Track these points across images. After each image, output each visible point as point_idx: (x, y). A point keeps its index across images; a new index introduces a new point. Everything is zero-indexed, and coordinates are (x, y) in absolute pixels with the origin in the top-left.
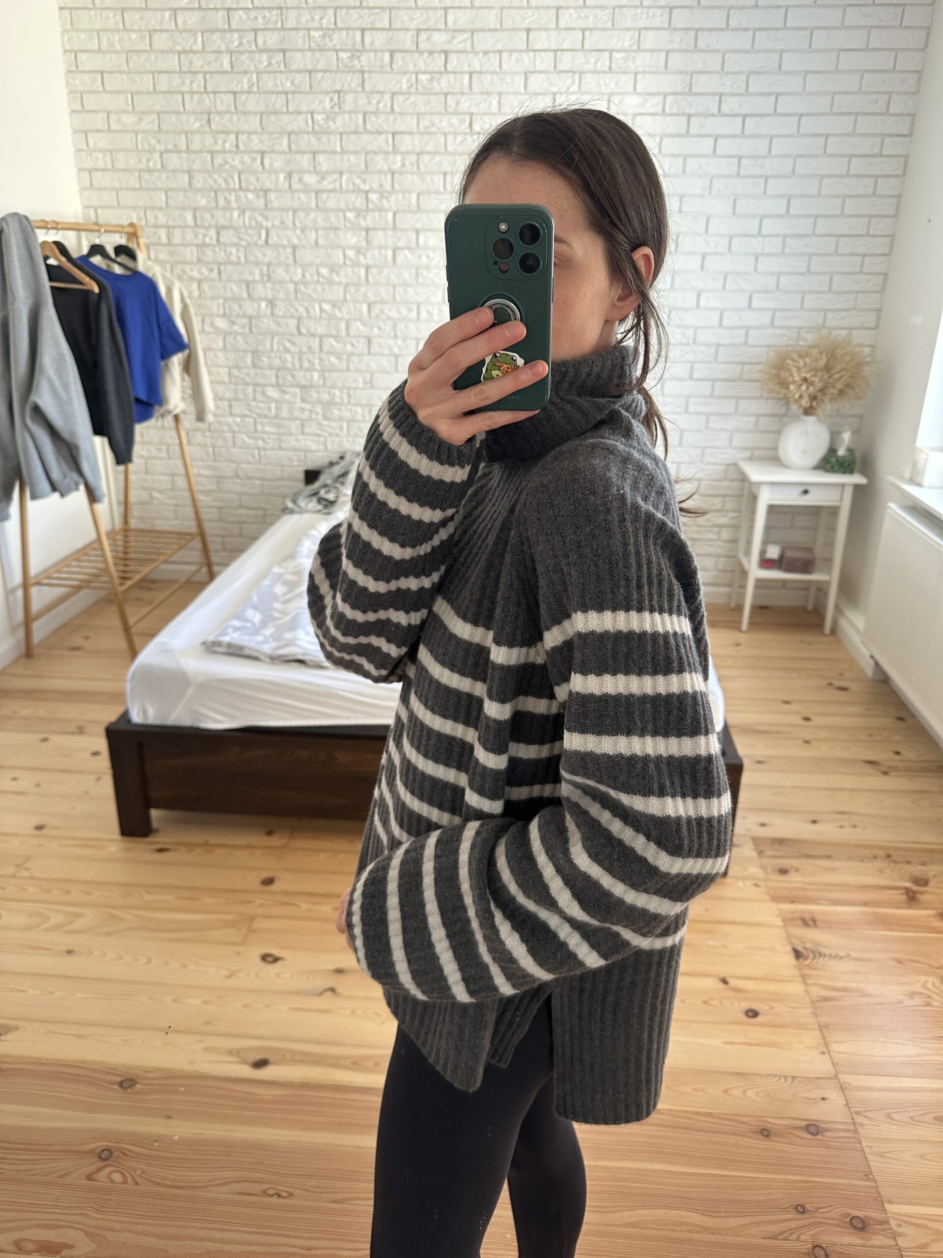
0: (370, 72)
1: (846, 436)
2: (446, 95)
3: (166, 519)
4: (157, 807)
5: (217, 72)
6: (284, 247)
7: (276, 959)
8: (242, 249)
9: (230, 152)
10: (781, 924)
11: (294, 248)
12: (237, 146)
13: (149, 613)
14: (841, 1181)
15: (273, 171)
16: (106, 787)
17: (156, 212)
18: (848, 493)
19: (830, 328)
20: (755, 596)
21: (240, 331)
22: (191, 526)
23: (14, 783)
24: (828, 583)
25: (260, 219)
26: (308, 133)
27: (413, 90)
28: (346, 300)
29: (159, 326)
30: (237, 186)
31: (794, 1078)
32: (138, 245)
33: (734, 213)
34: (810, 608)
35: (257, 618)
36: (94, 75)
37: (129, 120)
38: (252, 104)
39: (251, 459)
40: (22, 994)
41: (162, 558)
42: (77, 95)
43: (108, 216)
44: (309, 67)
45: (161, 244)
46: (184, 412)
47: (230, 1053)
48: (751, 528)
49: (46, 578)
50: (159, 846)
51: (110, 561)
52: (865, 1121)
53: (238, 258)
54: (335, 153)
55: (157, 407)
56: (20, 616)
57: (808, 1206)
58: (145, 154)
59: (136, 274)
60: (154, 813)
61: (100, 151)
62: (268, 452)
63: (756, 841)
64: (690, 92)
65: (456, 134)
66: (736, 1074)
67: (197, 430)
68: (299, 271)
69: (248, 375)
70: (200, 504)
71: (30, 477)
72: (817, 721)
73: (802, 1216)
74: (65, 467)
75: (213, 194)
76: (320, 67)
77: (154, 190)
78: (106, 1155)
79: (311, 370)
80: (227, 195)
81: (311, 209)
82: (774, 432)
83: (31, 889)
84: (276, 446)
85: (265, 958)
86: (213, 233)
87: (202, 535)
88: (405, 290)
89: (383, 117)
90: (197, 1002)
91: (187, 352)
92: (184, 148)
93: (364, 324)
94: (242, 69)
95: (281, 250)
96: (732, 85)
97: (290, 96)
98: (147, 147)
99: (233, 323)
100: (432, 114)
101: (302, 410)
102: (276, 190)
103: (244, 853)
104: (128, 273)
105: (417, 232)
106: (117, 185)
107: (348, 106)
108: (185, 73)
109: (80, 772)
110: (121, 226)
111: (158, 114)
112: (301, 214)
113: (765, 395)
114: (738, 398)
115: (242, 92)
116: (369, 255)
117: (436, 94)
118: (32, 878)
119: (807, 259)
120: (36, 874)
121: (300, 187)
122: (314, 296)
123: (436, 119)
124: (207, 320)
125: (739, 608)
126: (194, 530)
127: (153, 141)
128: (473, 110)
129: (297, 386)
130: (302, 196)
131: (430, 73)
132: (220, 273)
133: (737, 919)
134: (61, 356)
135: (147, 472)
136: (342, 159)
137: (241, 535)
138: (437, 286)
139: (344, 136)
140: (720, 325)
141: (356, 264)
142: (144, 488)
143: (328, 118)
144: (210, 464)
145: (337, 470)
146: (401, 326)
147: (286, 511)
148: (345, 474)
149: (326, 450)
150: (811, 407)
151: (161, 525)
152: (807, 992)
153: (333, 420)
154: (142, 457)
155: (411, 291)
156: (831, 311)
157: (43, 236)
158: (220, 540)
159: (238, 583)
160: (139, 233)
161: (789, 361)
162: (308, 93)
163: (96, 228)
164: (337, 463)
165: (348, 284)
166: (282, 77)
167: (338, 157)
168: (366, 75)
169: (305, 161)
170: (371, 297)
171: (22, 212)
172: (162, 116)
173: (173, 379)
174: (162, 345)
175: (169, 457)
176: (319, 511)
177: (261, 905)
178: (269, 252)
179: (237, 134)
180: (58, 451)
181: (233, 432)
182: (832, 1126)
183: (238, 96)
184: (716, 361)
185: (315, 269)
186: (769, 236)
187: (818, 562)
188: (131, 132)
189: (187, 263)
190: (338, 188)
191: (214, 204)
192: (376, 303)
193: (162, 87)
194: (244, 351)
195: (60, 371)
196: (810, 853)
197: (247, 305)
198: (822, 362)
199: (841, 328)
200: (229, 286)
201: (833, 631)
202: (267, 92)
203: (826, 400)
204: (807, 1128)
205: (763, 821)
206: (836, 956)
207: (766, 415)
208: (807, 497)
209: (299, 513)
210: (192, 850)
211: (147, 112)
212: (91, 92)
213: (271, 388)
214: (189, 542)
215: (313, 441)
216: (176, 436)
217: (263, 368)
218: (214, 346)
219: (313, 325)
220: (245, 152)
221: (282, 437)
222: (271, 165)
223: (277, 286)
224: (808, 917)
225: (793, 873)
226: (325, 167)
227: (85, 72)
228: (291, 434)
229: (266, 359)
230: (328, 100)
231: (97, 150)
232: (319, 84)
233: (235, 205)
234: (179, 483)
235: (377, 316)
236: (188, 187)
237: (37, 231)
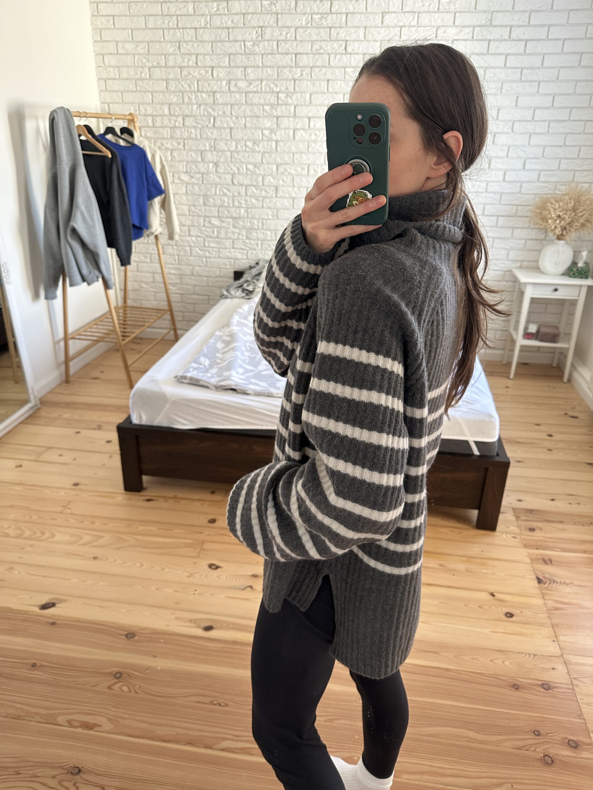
0: (282, 14)
1: (584, 254)
2: (330, 28)
3: (149, 300)
4: (147, 474)
5: (185, 15)
6: (225, 128)
7: (217, 567)
8: (199, 130)
9: (192, 67)
10: (529, 562)
11: (231, 129)
12: (197, 63)
13: (140, 357)
14: (564, 718)
15: (219, 80)
16: (116, 462)
17: (146, 106)
18: (584, 291)
19: (577, 182)
20: (520, 356)
21: (197, 182)
22: (164, 305)
23: (61, 458)
24: (568, 349)
25: (210, 110)
26: (241, 54)
27: (309, 25)
28: (262, 162)
29: (147, 179)
30: (196, 90)
31: (535, 655)
32: (135, 127)
33: (516, 106)
34: (555, 365)
35: (207, 363)
36: (108, 18)
37: (129, 47)
38: (207, 36)
39: (201, 264)
40: (68, 581)
41: (147, 324)
42: (98, 30)
43: (117, 109)
44: (243, 11)
45: (148, 127)
46: (161, 233)
47: (190, 621)
48: (519, 312)
49: (78, 335)
50: (148, 498)
51: (117, 326)
52: (579, 683)
53: (196, 135)
54: (259, 67)
55: (145, 230)
56: (62, 358)
57: (541, 732)
58: (139, 69)
59: (133, 145)
60: (145, 478)
61: (112, 67)
62: (212, 260)
63: (514, 510)
64: (491, 25)
65: (336, 54)
66: (500, 651)
67: (169, 245)
68: (234, 143)
69: (201, 210)
70: (170, 292)
71: (70, 273)
72: (557, 437)
73: (537, 737)
74: (90, 267)
75: (181, 94)
76: (250, 11)
77: (144, 92)
78: (118, 676)
79: (240, 207)
80: (190, 95)
81: (242, 104)
82: (536, 250)
83: (72, 521)
84: (217, 256)
85: (211, 566)
86: (180, 119)
87: (171, 311)
88: (300, 156)
89: (289, 43)
90: (170, 590)
91: (164, 195)
92: (164, 65)
93: (274, 178)
94: (201, 13)
95: (223, 130)
96: (519, 19)
97: (230, 30)
98: (140, 64)
99: (192, 177)
100: (321, 41)
101: (233, 233)
102: (220, 92)
103: (198, 504)
104: (128, 145)
105: (309, 119)
106: (122, 89)
107: (267, 36)
108: (165, 16)
109: (100, 452)
110: (124, 115)
111: (148, 43)
112: (236, 107)
113: (532, 226)
114: (513, 228)
115: (200, 28)
116: (278, 134)
117: (324, 28)
118: (72, 514)
119: (564, 136)
120: (74, 512)
121: (236, 90)
122: (243, 160)
123: (324, 44)
124: (176, 175)
125: (509, 364)
126: (166, 307)
127: (144, 60)
128: (348, 38)
129: (231, 217)
130: (237, 96)
131: (320, 14)
132: (184, 145)
133: (502, 558)
134: (89, 197)
135: (138, 271)
136: (263, 71)
137: (194, 312)
138: (321, 153)
139: (264, 56)
140: (504, 180)
141: (270, 140)
142: (136, 281)
143: (254, 44)
144: (176, 266)
145: (254, 271)
146: (297, 179)
147: (222, 297)
148: (260, 274)
149: (248, 259)
150: (562, 234)
151: (146, 304)
152: (545, 604)
153: (253, 240)
154: (135, 261)
155: (304, 157)
156: (578, 171)
157: (78, 122)
158: (181, 314)
159: (195, 341)
160: (135, 120)
161: (549, 204)
162: (242, 28)
163: (110, 116)
164: (254, 267)
165: (264, 152)
166: (225, 18)
167: (260, 70)
168: (279, 16)
169: (239, 73)
170: (279, 160)
171: (66, 107)
172: (150, 44)
173: (155, 212)
174: (149, 191)
175: (151, 262)
176: (243, 297)
177: (208, 535)
178: (215, 131)
179: (197, 55)
180: (86, 257)
181: (191, 246)
182: (558, 685)
183: (197, 30)
184: (500, 203)
185: (244, 143)
186: (539, 121)
187: (562, 335)
188: (131, 54)
189: (164, 139)
190: (260, 90)
191: (181, 101)
192: (282, 164)
193: (150, 25)
194: (198, 195)
195: (88, 207)
196: (549, 519)
197: (201, 165)
198: (571, 205)
199: (584, 183)
200: (190, 153)
201: (569, 380)
202: (216, 28)
203: (572, 230)
204: (542, 686)
205: (520, 498)
206: (564, 583)
207: (531, 239)
208: (556, 293)
209: (231, 298)
210: (167, 501)
211: (141, 42)
212: (107, 29)
213: (214, 219)
214: (163, 315)
215: (239, 253)
216: (156, 249)
217: (210, 206)
218: (180, 192)
219: (241, 178)
220: (201, 67)
221: (221, 250)
222: (218, 75)
223: (220, 154)
224: (547, 558)
225: (538, 531)
226: (252, 76)
227: (103, 16)
228: (226, 248)
229: (212, 200)
230: (255, 33)
231: (110, 66)
232: (249, 22)
233: (194, 102)
234: (158, 278)
235: (282, 173)
236: (165, 90)
237: (74, 118)
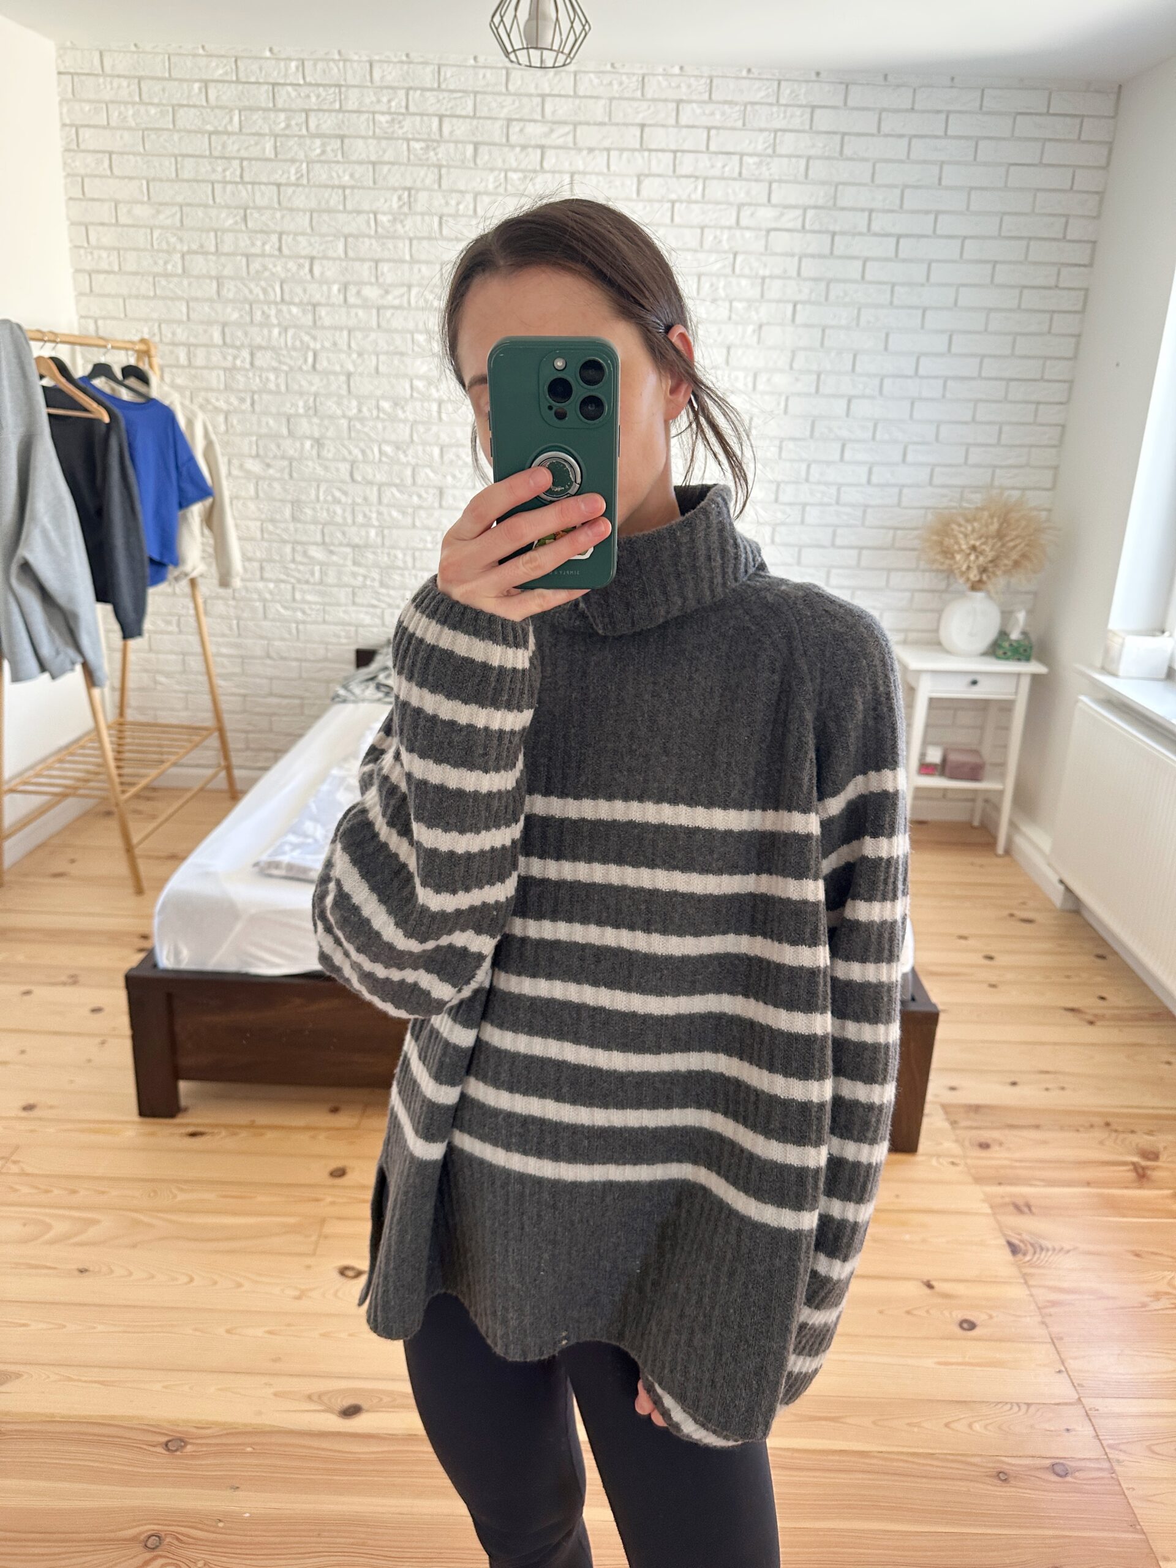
0: (448, 167)
1: (1020, 617)
3: (172, 710)
4: (187, 1078)
5: (257, 159)
6: (335, 373)
7: (358, 1273)
8: (283, 375)
9: (270, 256)
10: (989, 1211)
11: (349, 375)
12: (280, 249)
13: (156, 828)
15: (324, 281)
17: (175, 326)
18: (1025, 684)
19: (999, 488)
21: (278, 475)
22: (206, 718)
24: (1001, 793)
25: (306, 338)
26: (369, 237)
27: (501, 190)
28: (412, 441)
29: (177, 467)
30: (279, 299)
31: (1029, 1405)
32: (151, 366)
33: (886, 349)
34: (976, 823)
35: (319, 832)
36: (100, 155)
37: (142, 212)
38: (301, 199)
39: (287, 636)
40: (23, 1330)
41: (172, 759)
42: (77, 178)
43: (114, 330)
44: (373, 158)
45: (178, 366)
46: (202, 576)
47: (310, 1398)
49: (23, 783)
50: (191, 1129)
51: (111, 762)
52: (1122, 1457)
53: (278, 386)
54: (403, 261)
55: (171, 568)
58: (161, 255)
59: (151, 402)
60: (183, 1086)
61: (105, 248)
62: (309, 626)
63: (947, 1108)
64: (835, 207)
66: (960, 1402)
67: (218, 597)
68: (354, 403)
69: (286, 530)
70: (219, 691)
71: (13, 653)
72: (1002, 960)
74: (59, 642)
75: (247, 307)
76: (386, 158)
77: (172, 299)
78: (153, 1543)
79: (367, 525)
80: (266, 308)
81: (371, 329)
82: (932, 611)
83: (25, 1190)
84: (320, 619)
85: (344, 1271)
86: (245, 354)
87: (221, 731)
89: (463, 221)
90: (259, 1332)
91: (210, 500)
92: (213, 249)
93: (433, 471)
94: (289, 156)
95: (332, 378)
96: (884, 200)
97: (348, 192)
98: (164, 246)
99: (268, 466)
101: (354, 575)
102: (327, 305)
103: (304, 1137)
104: (140, 400)
106: (125, 291)
107: (420, 205)
108: (217, 158)
109: (78, 1034)
110: (129, 342)
111: (181, 207)
112: (359, 335)
113: (923, 566)
114: (889, 570)
115: (288, 185)
117: (530, 196)
118: (24, 1174)
119: (971, 405)
120: (29, 1170)
121: (359, 302)
122: (374, 436)
124: (235, 462)
126: (211, 723)
127: (173, 240)
129: (348, 545)
130: (361, 313)
131: (522, 171)
132: (253, 404)
133: (935, 1207)
134: (60, 499)
135: (151, 650)
136: (411, 269)
137: (271, 731)
139: (415, 242)
140: (869, 482)
141: (426, 398)
142: (146, 671)
143: (395, 220)
144: (232, 640)
147: (336, 699)
149: (383, 625)
150: (980, 581)
151: (167, 717)
152: (1032, 1295)
153: (394, 588)
154: (149, 632)
156: (1001, 467)
157: (40, 350)
158: (243, 736)
160: (153, 352)
161: (954, 526)
162: (369, 188)
163: (102, 343)
165: (415, 422)
166: (339, 169)
167: (406, 267)
168: (444, 171)
169: (364, 270)
170: (444, 438)
171: (14, 320)
172: (185, 209)
173: (191, 532)
174: (181, 490)
175: (180, 632)
176: (379, 700)
177: (333, 1203)
178: (316, 379)
179: (281, 235)
180: (50, 620)
181: (264, 601)
182: (1082, 1464)
183: (282, 189)
184: (863, 525)
185: (374, 402)
186: (927, 377)
187: (988, 768)
188: (145, 227)
189: (212, 390)
190: (405, 304)
191: (248, 319)
192: (451, 446)
193: (186, 174)
194: (281, 501)
195: (57, 519)
196: (1015, 1122)
197: (287, 444)
198: (995, 527)
199: (1013, 488)
200: (264, 420)
201: (1008, 852)
202: (320, 186)
203: (999, 573)
204: (1052, 1469)
205: (953, 1084)
206: (1061, 1249)
207: (923, 591)
208: (975, 688)
209: (354, 702)
210: (235, 1134)
211: (166, 204)
212: (96, 176)
213: (314, 547)
214: (206, 737)
215: (367, 613)
216: (191, 605)
217: (305, 523)
218: (243, 494)
219: (370, 471)
220: (290, 257)
221: (327, 608)
222: (322, 274)
223: (326, 422)
224: (1021, 1202)
225: (995, 1148)
226: (390, 278)
227: (88, 151)
228: (339, 605)
229: (309, 512)
230: (395, 198)
231: (99, 248)
232: (384, 178)
233: (275, 321)
234: (192, 664)
235: (451, 462)
236: (215, 297)
237: (32, 343)
